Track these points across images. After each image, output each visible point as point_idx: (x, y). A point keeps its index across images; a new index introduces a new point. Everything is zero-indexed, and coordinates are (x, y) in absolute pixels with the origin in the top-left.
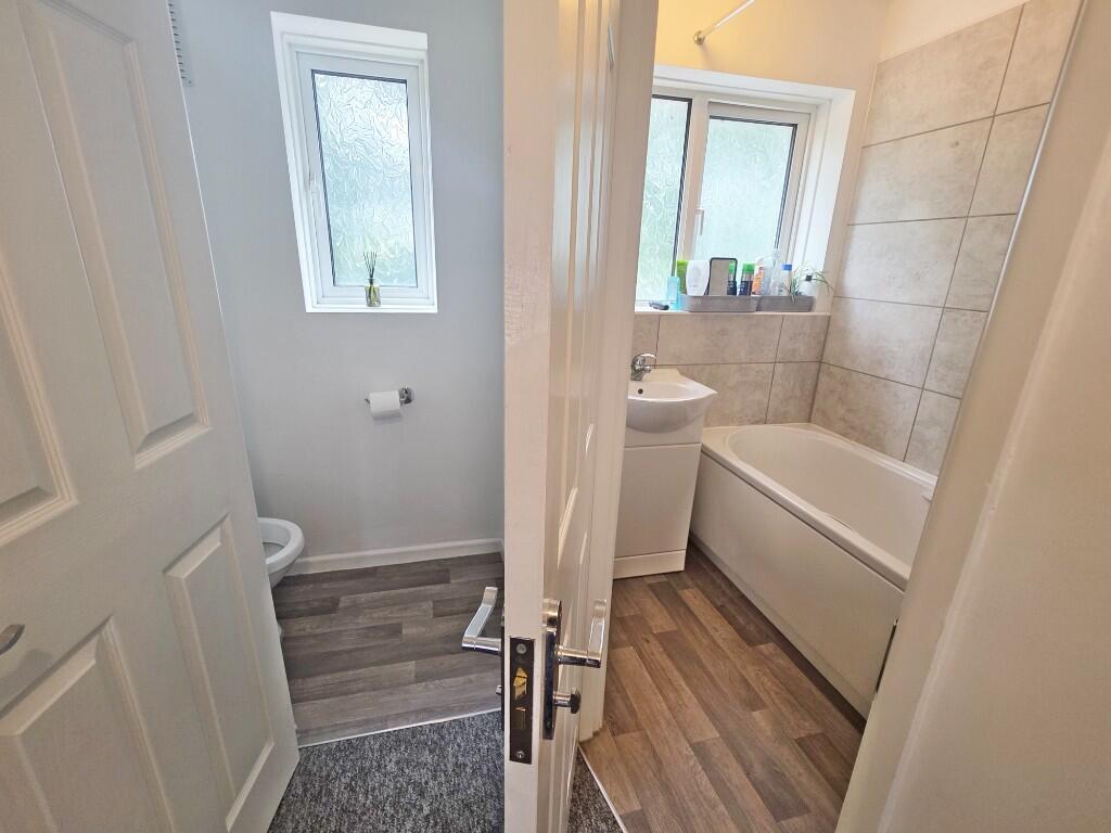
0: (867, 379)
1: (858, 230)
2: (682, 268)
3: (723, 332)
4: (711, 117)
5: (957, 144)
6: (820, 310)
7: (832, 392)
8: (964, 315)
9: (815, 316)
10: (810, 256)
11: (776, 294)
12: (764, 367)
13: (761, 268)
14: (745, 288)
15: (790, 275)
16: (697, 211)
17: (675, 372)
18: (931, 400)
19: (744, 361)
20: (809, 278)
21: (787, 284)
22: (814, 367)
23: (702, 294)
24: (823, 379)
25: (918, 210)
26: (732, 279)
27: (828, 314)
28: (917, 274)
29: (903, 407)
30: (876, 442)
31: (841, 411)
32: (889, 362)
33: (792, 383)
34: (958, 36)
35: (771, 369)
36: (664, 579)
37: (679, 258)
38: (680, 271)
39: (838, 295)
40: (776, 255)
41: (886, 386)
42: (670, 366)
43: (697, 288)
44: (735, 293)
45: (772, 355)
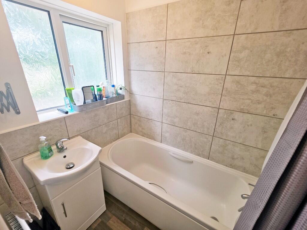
0: (146, 120)
1: (132, 72)
2: (70, 92)
3: (96, 115)
4: (63, 22)
5: (157, 47)
6: (127, 99)
7: (136, 123)
8: (169, 101)
9: (125, 101)
10: (119, 81)
11: (112, 96)
12: (114, 122)
13: (104, 87)
14: (100, 97)
15: (115, 89)
16: (70, 66)
17: (79, 138)
18: (165, 126)
19: (106, 122)
20: (121, 89)
21: (114, 92)
22: (129, 116)
23: (82, 104)
24: (132, 119)
25: (150, 68)
26: (94, 93)
27: (129, 99)
28: (154, 88)
29: (157, 128)
30: (153, 138)
31: (140, 129)
32: (151, 115)
33: (124, 123)
34: (150, 9)
35: (116, 122)
36: (100, 220)
37: (67, 87)
38: (69, 94)
39: (131, 93)
40: (108, 82)
41: (151, 122)
42: (77, 136)
43: (80, 102)
44: (97, 100)
45: (115, 117)
